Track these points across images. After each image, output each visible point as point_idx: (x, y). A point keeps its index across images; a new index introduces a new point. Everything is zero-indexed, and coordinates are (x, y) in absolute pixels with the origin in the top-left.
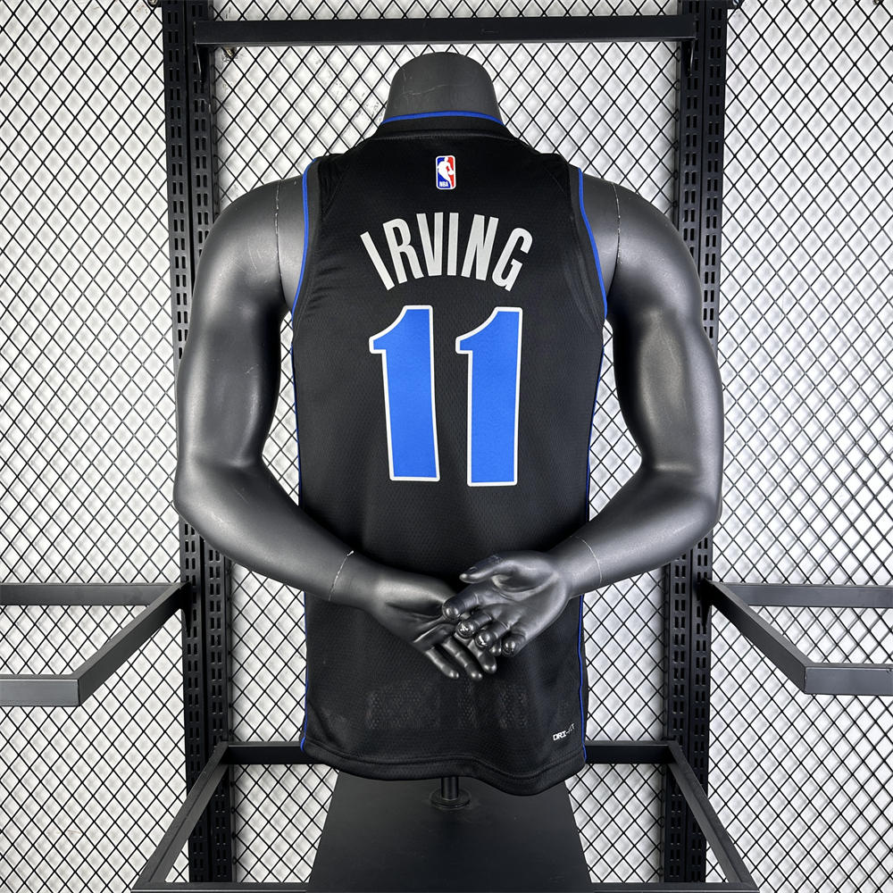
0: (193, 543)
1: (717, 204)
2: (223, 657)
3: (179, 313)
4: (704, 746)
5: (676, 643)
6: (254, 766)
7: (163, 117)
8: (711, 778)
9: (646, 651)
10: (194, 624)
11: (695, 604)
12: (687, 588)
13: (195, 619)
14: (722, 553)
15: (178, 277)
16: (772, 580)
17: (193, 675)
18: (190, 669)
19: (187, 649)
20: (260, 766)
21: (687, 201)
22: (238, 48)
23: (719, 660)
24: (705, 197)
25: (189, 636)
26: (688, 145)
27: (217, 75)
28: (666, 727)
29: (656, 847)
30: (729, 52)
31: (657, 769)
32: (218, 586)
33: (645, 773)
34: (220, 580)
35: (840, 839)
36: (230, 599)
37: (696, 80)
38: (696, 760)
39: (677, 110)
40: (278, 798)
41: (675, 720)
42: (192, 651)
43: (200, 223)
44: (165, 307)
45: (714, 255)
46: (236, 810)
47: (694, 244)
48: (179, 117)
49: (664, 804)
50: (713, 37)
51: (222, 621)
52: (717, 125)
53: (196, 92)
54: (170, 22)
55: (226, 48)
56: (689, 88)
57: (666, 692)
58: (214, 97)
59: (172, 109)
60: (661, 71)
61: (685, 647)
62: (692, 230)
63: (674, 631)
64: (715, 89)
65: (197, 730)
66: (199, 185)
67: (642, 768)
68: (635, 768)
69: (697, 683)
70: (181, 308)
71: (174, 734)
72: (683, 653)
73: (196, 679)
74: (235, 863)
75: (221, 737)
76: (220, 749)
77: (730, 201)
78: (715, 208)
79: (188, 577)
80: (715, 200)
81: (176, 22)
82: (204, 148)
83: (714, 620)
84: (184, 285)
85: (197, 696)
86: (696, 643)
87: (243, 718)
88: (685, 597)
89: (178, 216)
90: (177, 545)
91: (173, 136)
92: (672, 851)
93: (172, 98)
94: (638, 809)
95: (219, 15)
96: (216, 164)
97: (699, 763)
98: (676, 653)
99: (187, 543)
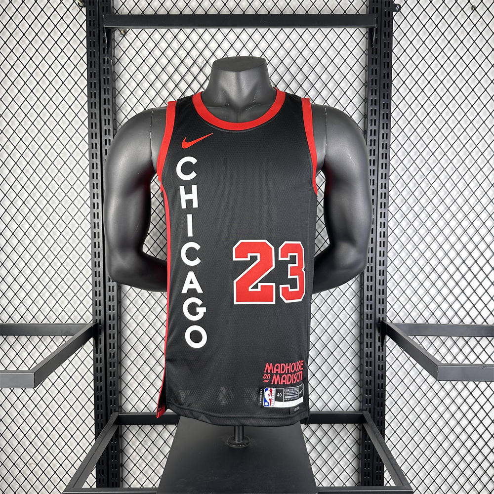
0: (100, 301)
1: (388, 116)
2: (116, 365)
3: (93, 174)
4: (383, 414)
5: (367, 356)
6: (134, 425)
7: (86, 66)
8: (386, 432)
9: (351, 361)
10: (100, 346)
11: (378, 335)
12: (373, 326)
13: (101, 344)
14: (392, 307)
15: (93, 154)
16: (420, 321)
17: (99, 375)
18: (97, 372)
19: (96, 360)
20: (136, 426)
21: (372, 115)
22: (128, 30)
23: (391, 366)
24: (382, 112)
25: (97, 353)
26: (372, 84)
27: (116, 44)
28: (362, 403)
29: (357, 470)
30: (394, 34)
31: (357, 427)
32: (114, 325)
33: (350, 430)
34: (115, 322)
35: (457, 466)
36: (120, 333)
37: (376, 49)
38: (378, 421)
39: (366, 65)
40: (146, 444)
41: (367, 399)
42: (99, 361)
43: (105, 124)
44: (86, 170)
45: (386, 144)
46: (122, 451)
47: (376, 138)
48: (95, 67)
49: (361, 446)
50: (385, 27)
51: (116, 345)
52: (388, 73)
53: (104, 53)
54: (90, 15)
55: (120, 30)
56: (373, 53)
57: (362, 384)
58: (114, 56)
59: (91, 62)
60: (358, 44)
61: (372, 359)
62: (375, 130)
63: (366, 350)
64: (386, 54)
65: (101, 406)
66: (105, 104)
67: (349, 426)
68: (345, 427)
69: (379, 379)
70: (94, 171)
71: (89, 408)
72: (371, 362)
73: (101, 377)
74: (122, 481)
75: (115, 410)
76: (114, 417)
77: (395, 115)
78: (387, 118)
79: (97, 320)
80: (387, 114)
81: (94, 15)
82: (108, 83)
83: (388, 344)
84: (96, 158)
85: (101, 387)
86: (378, 357)
87: (127, 399)
88: (372, 331)
89: (93, 121)
90: (91, 302)
91: (91, 77)
92: (365, 473)
93: (91, 56)
94: (346, 449)
95: (117, 12)
96: (114, 93)
97: (380, 424)
98: (367, 362)
99: (96, 301)
